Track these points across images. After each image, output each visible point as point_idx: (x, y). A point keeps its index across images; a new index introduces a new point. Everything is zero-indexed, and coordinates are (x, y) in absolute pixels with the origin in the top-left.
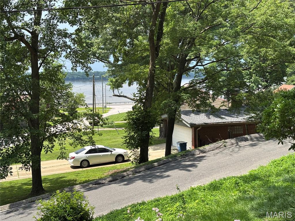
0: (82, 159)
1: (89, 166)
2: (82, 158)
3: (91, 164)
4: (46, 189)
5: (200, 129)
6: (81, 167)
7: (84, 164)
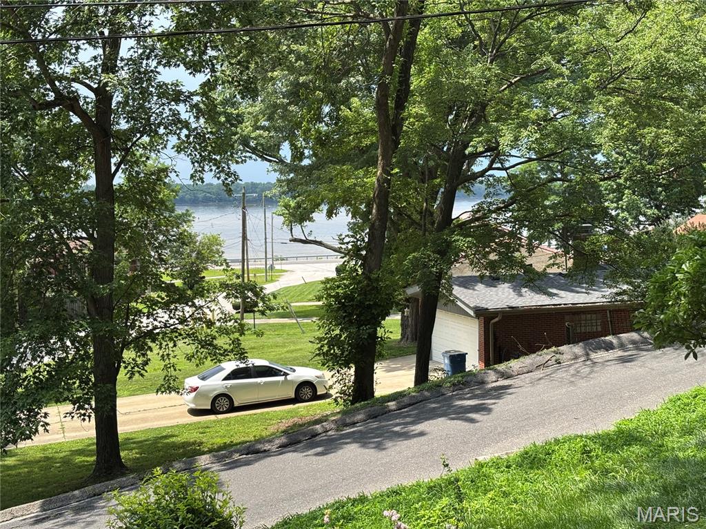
0: (216, 393)
1: (233, 409)
2: (215, 390)
4: (128, 464)
5: (499, 321)
6: (213, 411)
7: (221, 404)
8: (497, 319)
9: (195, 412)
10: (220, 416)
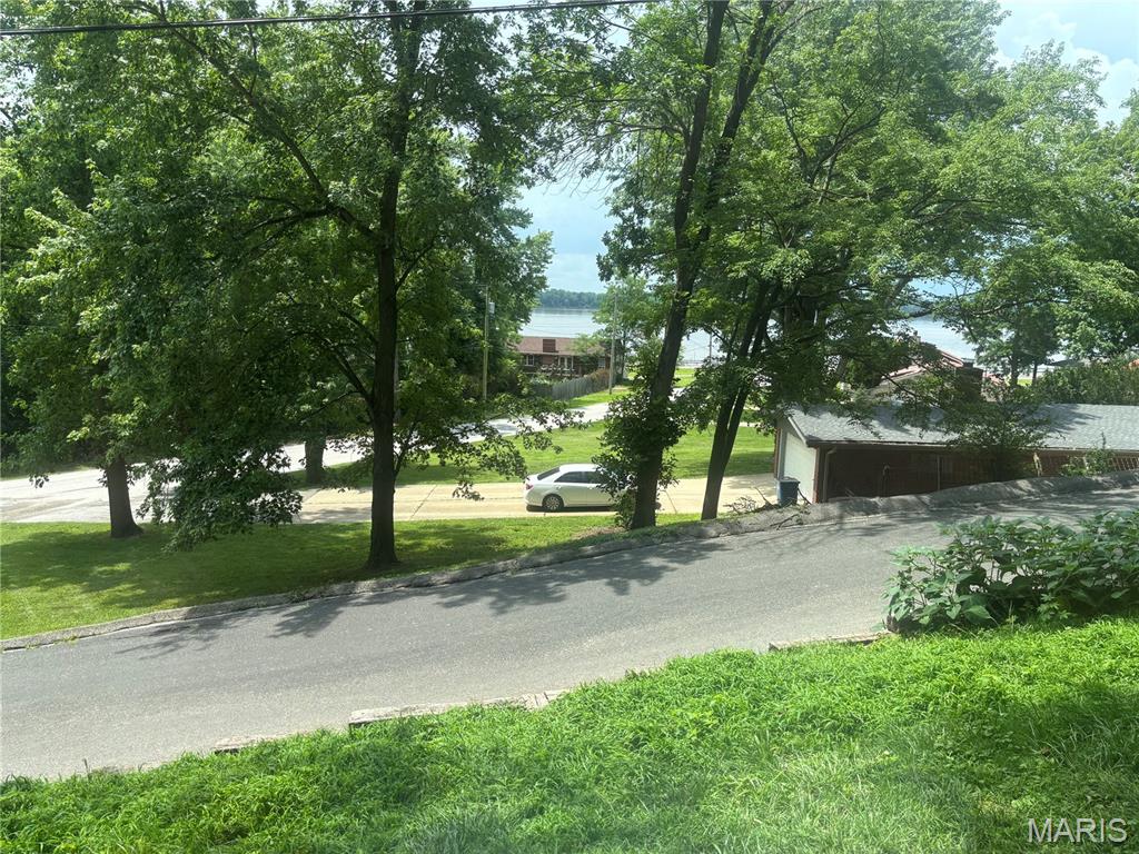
0: (548, 492)
1: (562, 509)
2: (546, 490)
3: (565, 505)
4: (401, 557)
5: (835, 454)
6: (543, 509)
7: (551, 503)
8: (831, 452)
9: (531, 508)
10: (548, 515)
